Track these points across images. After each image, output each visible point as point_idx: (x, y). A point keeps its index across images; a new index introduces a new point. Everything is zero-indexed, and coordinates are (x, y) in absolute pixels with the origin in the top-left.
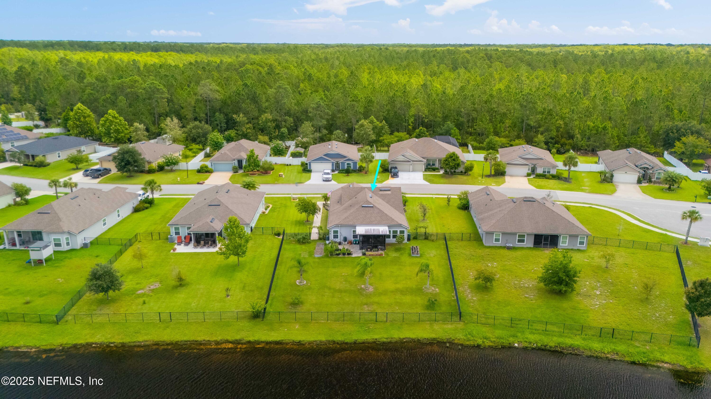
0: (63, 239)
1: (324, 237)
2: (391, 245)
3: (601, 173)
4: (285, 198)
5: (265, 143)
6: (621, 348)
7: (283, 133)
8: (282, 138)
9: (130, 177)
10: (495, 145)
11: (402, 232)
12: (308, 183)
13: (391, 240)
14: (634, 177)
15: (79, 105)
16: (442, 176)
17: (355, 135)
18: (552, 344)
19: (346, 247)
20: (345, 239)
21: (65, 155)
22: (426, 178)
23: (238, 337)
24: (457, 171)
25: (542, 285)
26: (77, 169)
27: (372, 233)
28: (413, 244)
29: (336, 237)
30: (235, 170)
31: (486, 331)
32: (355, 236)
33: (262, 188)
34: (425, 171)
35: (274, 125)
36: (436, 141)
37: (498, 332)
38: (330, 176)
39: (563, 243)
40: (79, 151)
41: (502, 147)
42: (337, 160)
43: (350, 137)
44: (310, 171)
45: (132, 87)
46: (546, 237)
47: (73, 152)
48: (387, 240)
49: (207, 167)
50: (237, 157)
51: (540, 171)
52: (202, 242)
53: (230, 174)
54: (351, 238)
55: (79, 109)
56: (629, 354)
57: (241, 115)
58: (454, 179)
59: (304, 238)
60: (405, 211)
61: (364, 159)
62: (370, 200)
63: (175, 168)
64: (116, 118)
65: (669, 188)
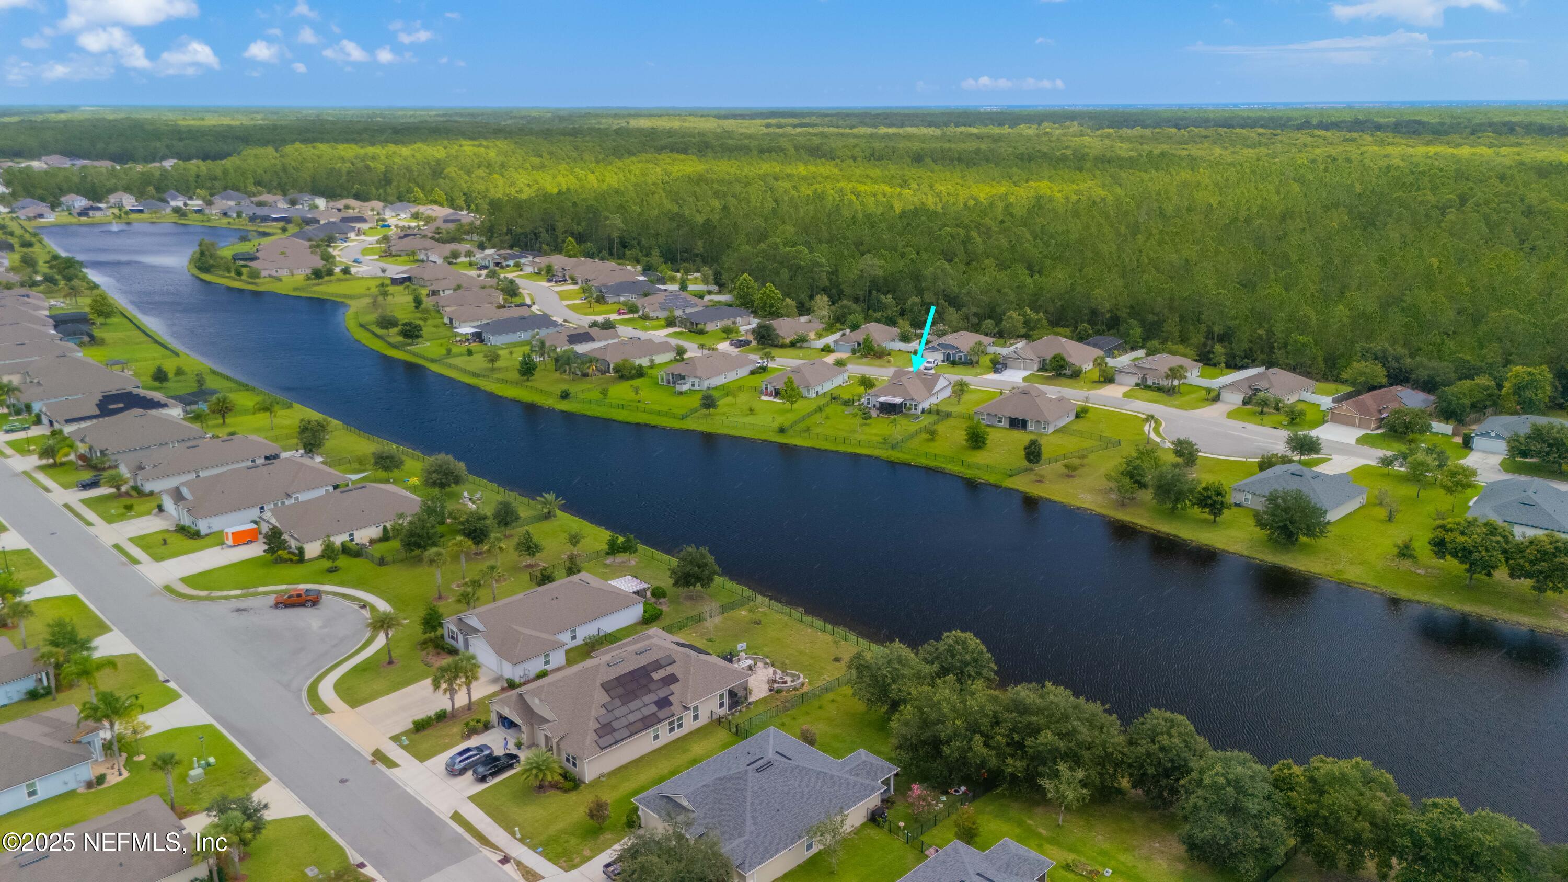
0: (696, 381)
3: (1207, 389)
14: (1239, 398)
15: (746, 275)
19: (871, 411)
20: (874, 406)
21: (721, 324)
22: (1026, 376)
24: (1065, 373)
26: (728, 338)
27: (891, 402)
29: (868, 403)
30: (854, 353)
34: (1038, 370)
36: (1065, 340)
39: (1031, 427)
40: (734, 323)
42: (948, 351)
46: (1018, 420)
47: (728, 322)
49: (832, 346)
51: (1150, 382)
53: (848, 355)
55: (744, 279)
62: (904, 379)
63: (804, 345)
64: (773, 292)
65: (1262, 411)
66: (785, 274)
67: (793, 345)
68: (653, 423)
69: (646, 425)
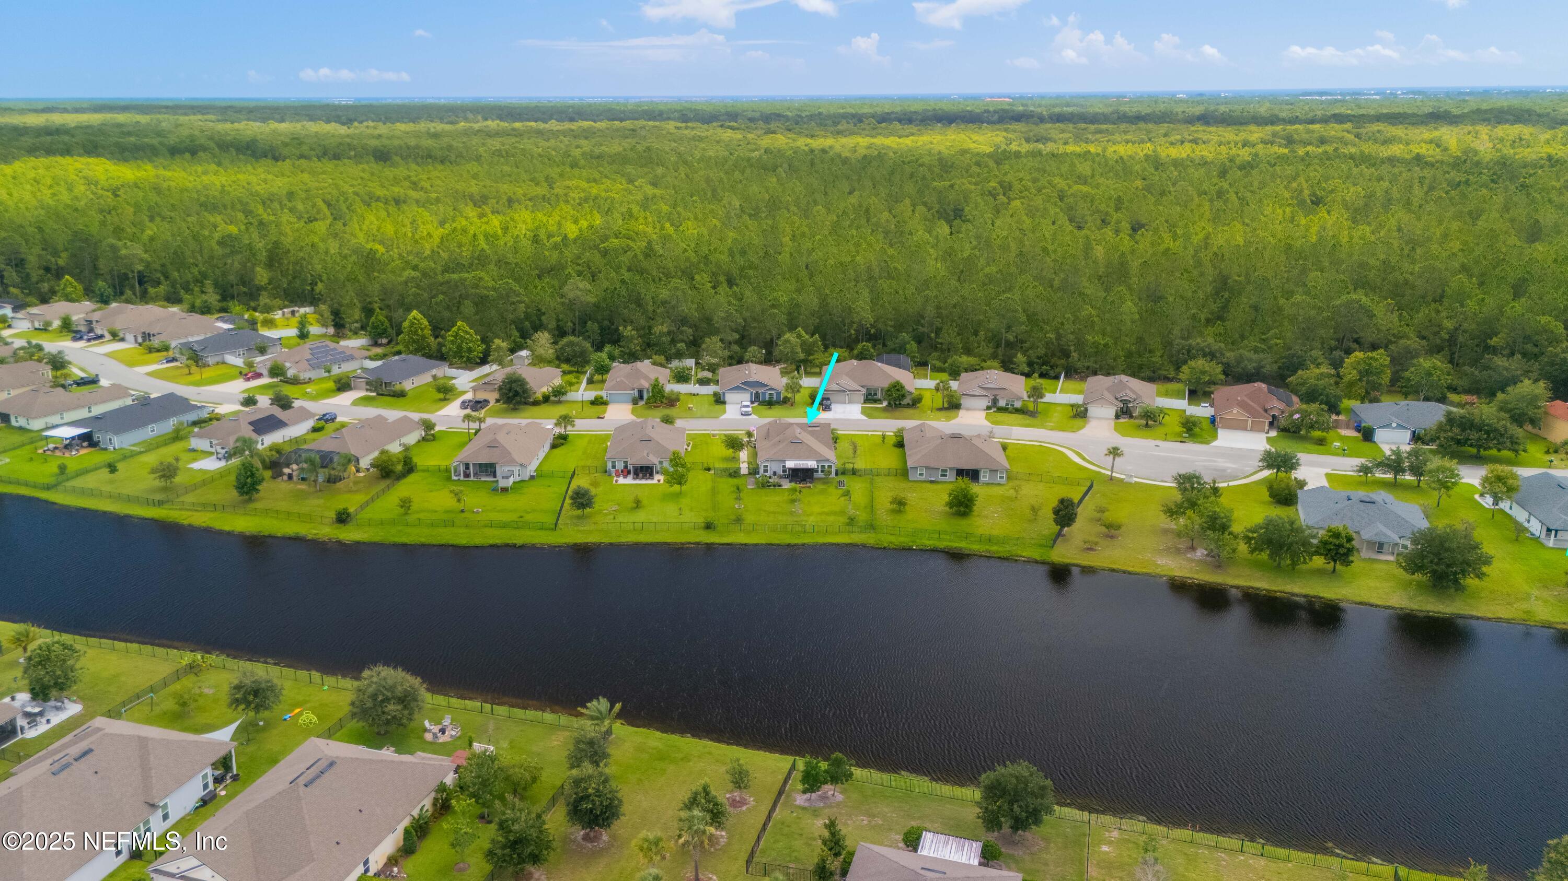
1: (754, 472)
2: (819, 479)
3: (1072, 406)
4: (703, 434)
5: (661, 365)
6: (994, 548)
7: (679, 350)
8: (679, 355)
9: (515, 409)
10: (959, 367)
11: (830, 467)
12: (724, 417)
13: (820, 474)
14: (1111, 411)
16: (884, 410)
17: (776, 352)
18: (942, 547)
19: (777, 480)
20: (775, 473)
21: (418, 380)
22: (864, 412)
23: (697, 540)
24: (902, 403)
25: (947, 509)
26: (445, 400)
27: (801, 467)
28: (841, 478)
29: (766, 471)
30: (635, 402)
31: (892, 539)
32: (784, 471)
33: (679, 423)
34: (865, 402)
35: (669, 339)
36: (879, 364)
37: (902, 539)
38: (750, 409)
39: (983, 477)
40: (437, 377)
41: (966, 370)
42: (757, 389)
43: (769, 353)
44: (724, 403)
45: (476, 286)
46: (970, 471)
47: (430, 378)
48: (816, 475)
49: (602, 398)
50: (636, 386)
51: (1002, 403)
52: (641, 475)
53: (630, 407)
54: (780, 472)
55: (415, 319)
56: (997, 552)
57: (629, 328)
58: (897, 413)
59: (735, 472)
60: (836, 449)
61: (789, 387)
62: (798, 435)
63: (563, 398)
64: (467, 333)
65: (1147, 424)
66: (468, 308)
68: (519, 541)
69: (507, 545)
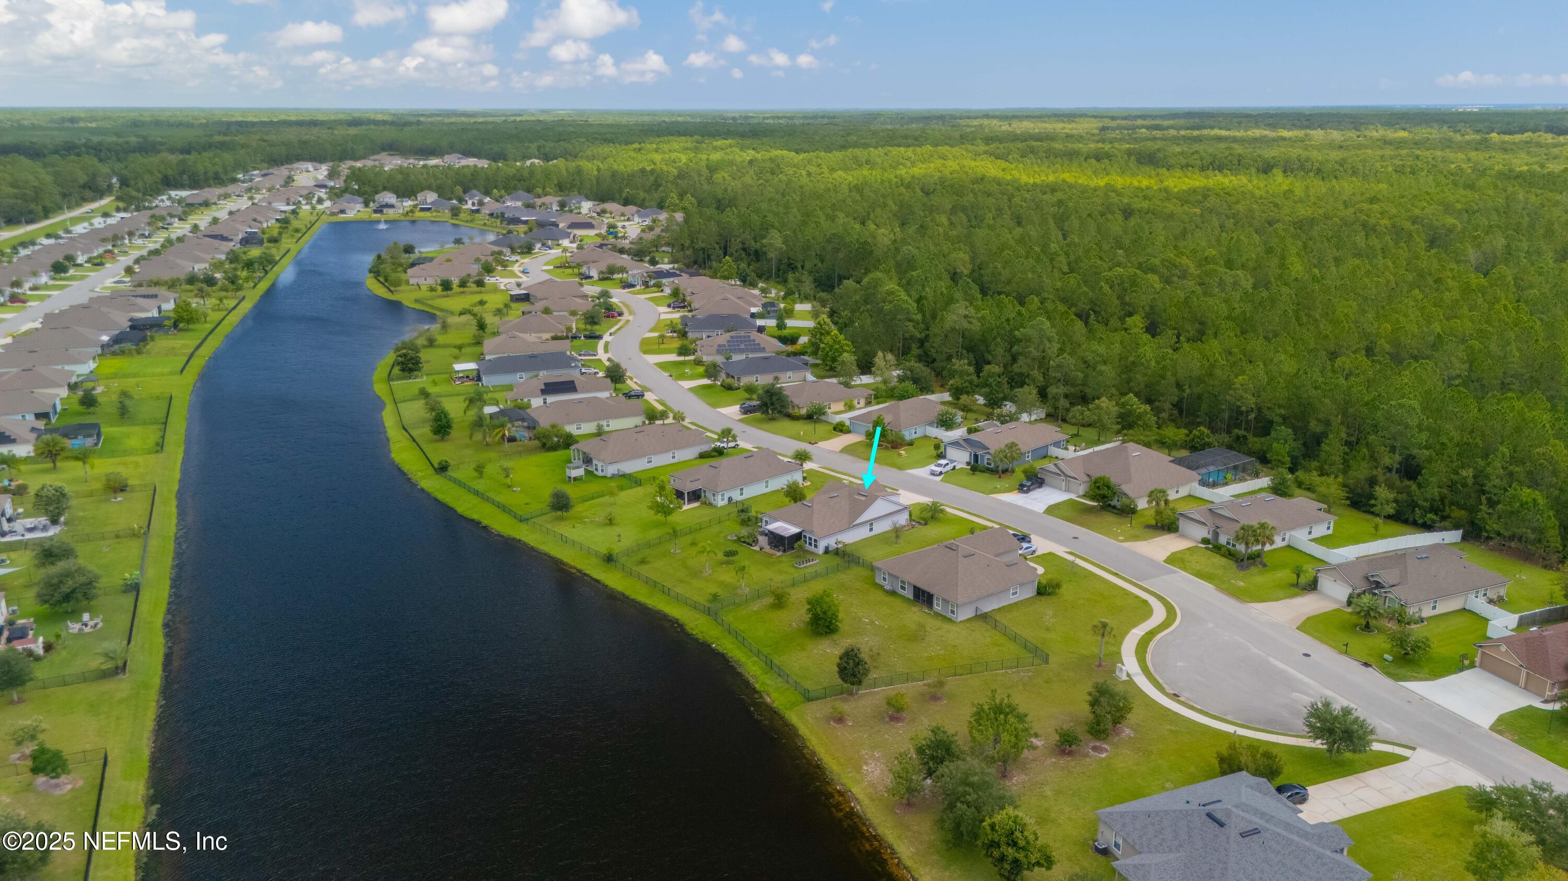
0: (600, 465)
11: (815, 541)
16: (1087, 508)
18: (732, 655)
37: (715, 632)
42: (975, 450)
44: (943, 458)
49: (843, 425)
51: (1223, 539)
53: (860, 439)
62: (820, 499)
63: (823, 418)
64: (838, 342)
65: (1368, 625)
67: (809, 417)
68: (485, 522)
